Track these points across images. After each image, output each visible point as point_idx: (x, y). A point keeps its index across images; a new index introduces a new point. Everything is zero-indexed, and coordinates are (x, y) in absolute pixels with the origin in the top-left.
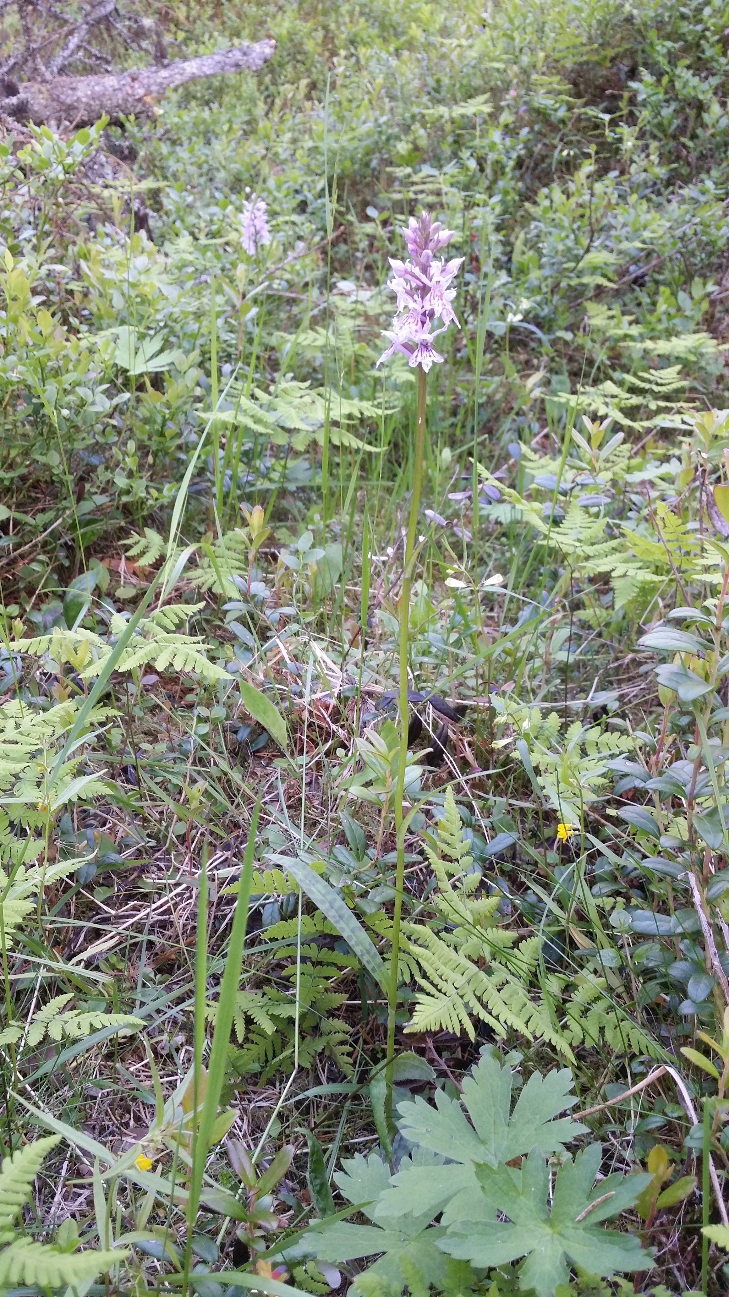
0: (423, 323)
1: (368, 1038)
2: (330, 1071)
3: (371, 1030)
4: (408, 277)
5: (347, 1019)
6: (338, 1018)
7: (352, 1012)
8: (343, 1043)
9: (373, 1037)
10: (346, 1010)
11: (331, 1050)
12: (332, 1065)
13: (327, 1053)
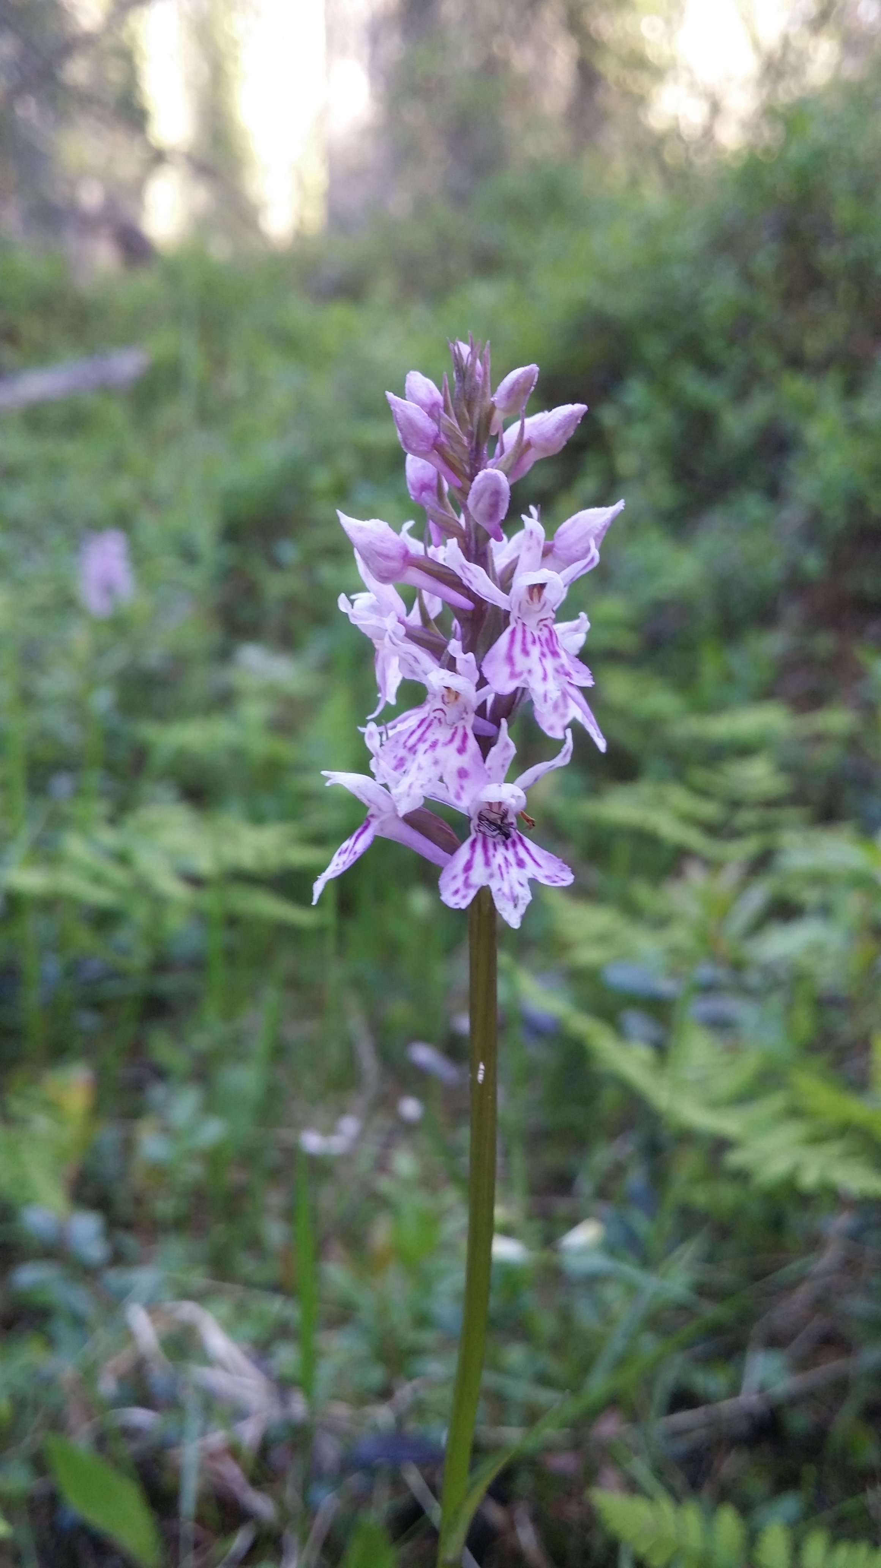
0: (486, 743)
4: (415, 577)
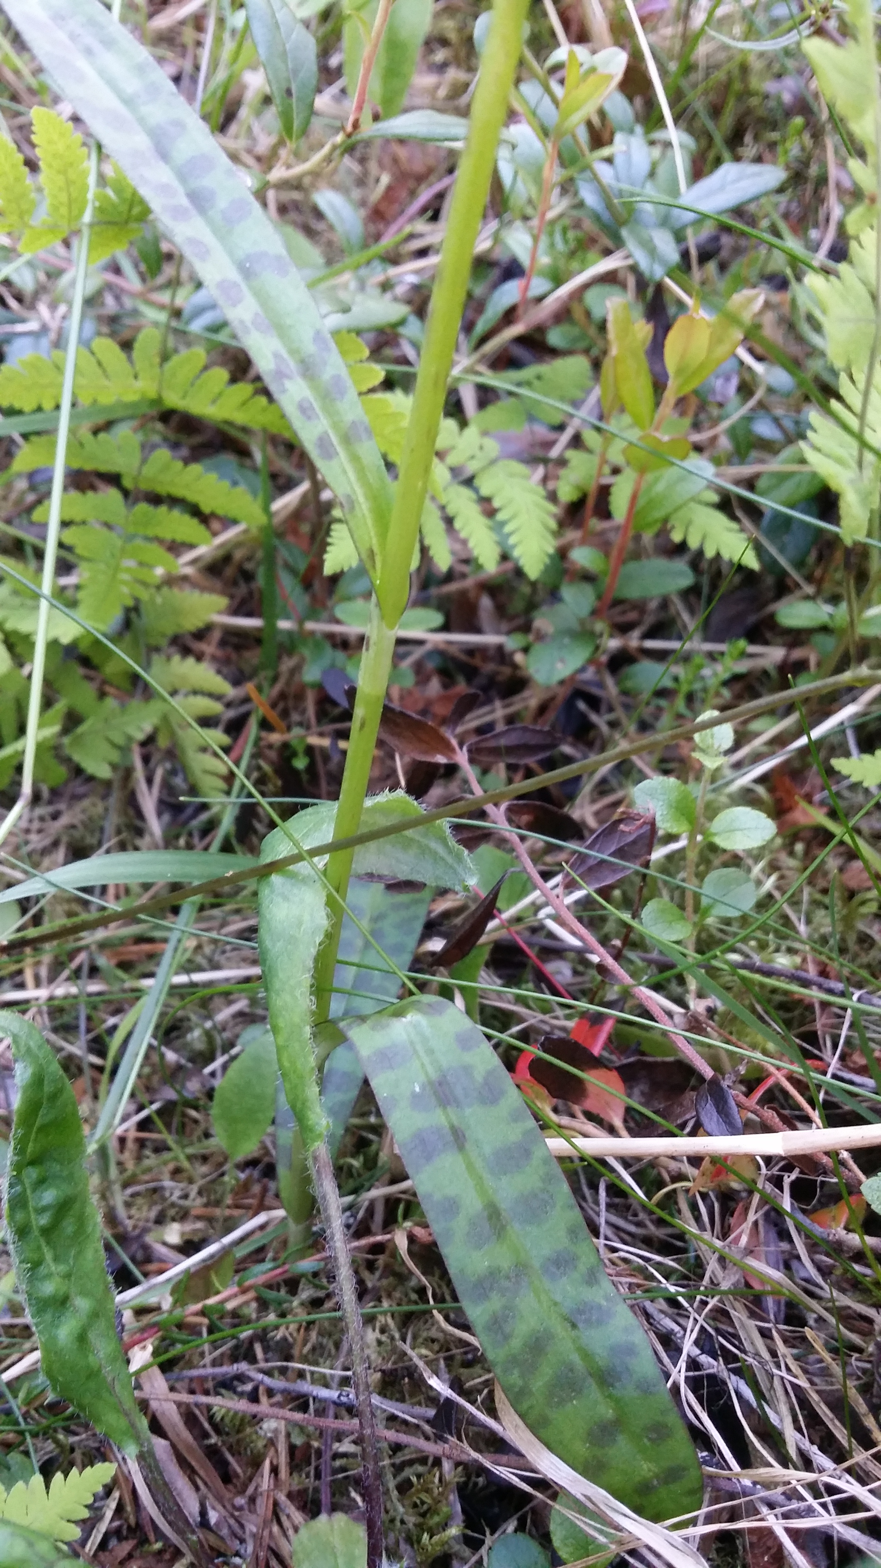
1: (273, 717)
2: (168, 787)
3: (283, 696)
5: (223, 665)
6: (199, 658)
7: (238, 648)
8: (206, 722)
9: (285, 714)
10: (223, 643)
11: (173, 735)
12: (173, 772)
13: (163, 742)
